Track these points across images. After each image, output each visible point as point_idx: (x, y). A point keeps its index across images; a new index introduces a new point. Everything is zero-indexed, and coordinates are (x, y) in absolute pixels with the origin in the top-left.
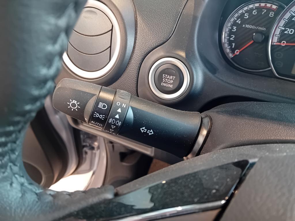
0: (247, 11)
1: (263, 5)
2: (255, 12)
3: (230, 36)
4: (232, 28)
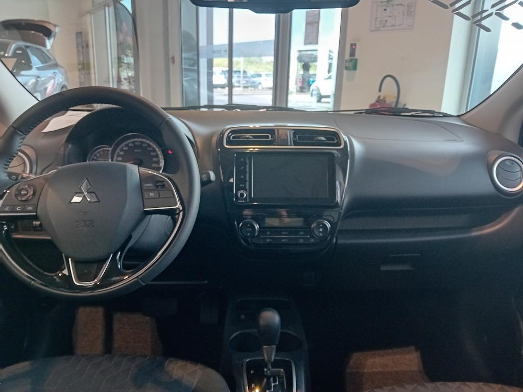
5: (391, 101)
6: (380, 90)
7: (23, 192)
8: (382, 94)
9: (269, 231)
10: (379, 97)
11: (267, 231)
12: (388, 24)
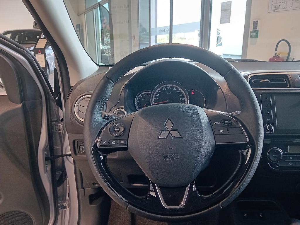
0: (141, 95)
1: (146, 92)
2: (144, 95)
3: (138, 104)
4: (138, 101)
5: (284, 56)
6: (276, 50)
7: (115, 129)
8: (278, 52)
9: (292, 156)
10: (275, 54)
11: (290, 157)
12: (281, 7)
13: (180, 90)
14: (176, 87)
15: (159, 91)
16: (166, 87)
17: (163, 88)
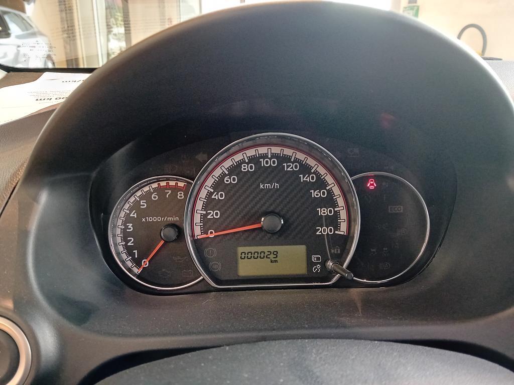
0: (141, 197)
1: (163, 184)
2: (155, 197)
3: (125, 239)
13: (316, 173)
14: (296, 160)
15: (223, 175)
16: (252, 160)
17: (243, 161)
